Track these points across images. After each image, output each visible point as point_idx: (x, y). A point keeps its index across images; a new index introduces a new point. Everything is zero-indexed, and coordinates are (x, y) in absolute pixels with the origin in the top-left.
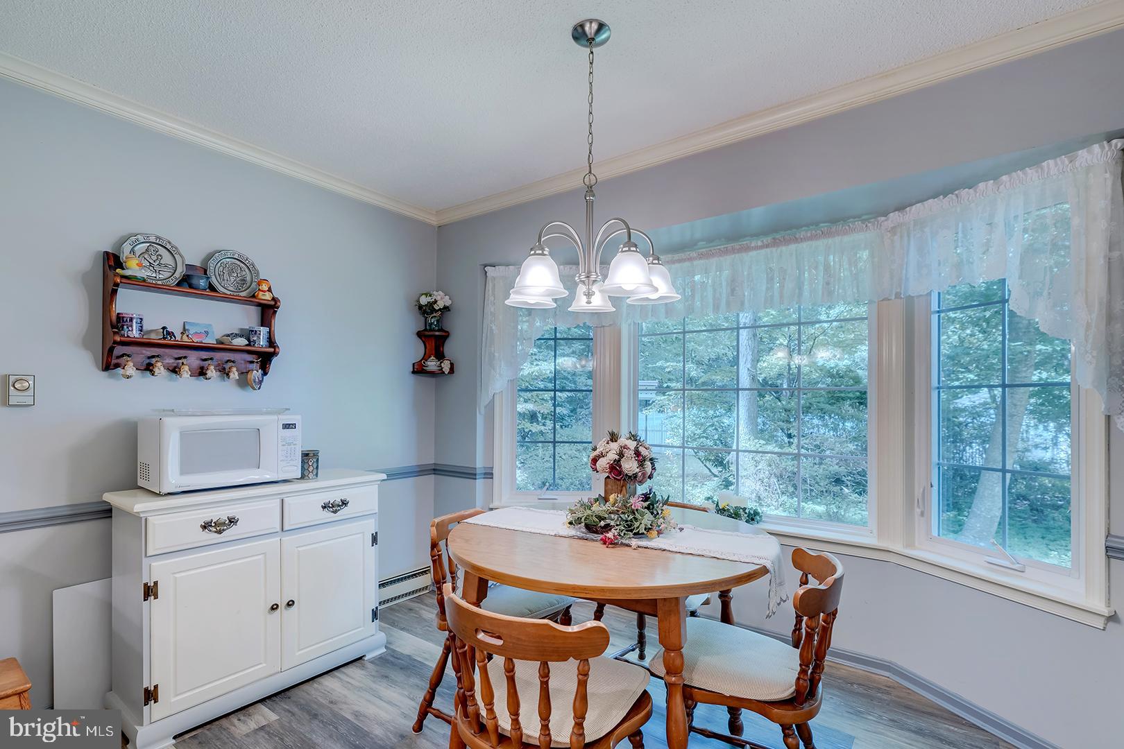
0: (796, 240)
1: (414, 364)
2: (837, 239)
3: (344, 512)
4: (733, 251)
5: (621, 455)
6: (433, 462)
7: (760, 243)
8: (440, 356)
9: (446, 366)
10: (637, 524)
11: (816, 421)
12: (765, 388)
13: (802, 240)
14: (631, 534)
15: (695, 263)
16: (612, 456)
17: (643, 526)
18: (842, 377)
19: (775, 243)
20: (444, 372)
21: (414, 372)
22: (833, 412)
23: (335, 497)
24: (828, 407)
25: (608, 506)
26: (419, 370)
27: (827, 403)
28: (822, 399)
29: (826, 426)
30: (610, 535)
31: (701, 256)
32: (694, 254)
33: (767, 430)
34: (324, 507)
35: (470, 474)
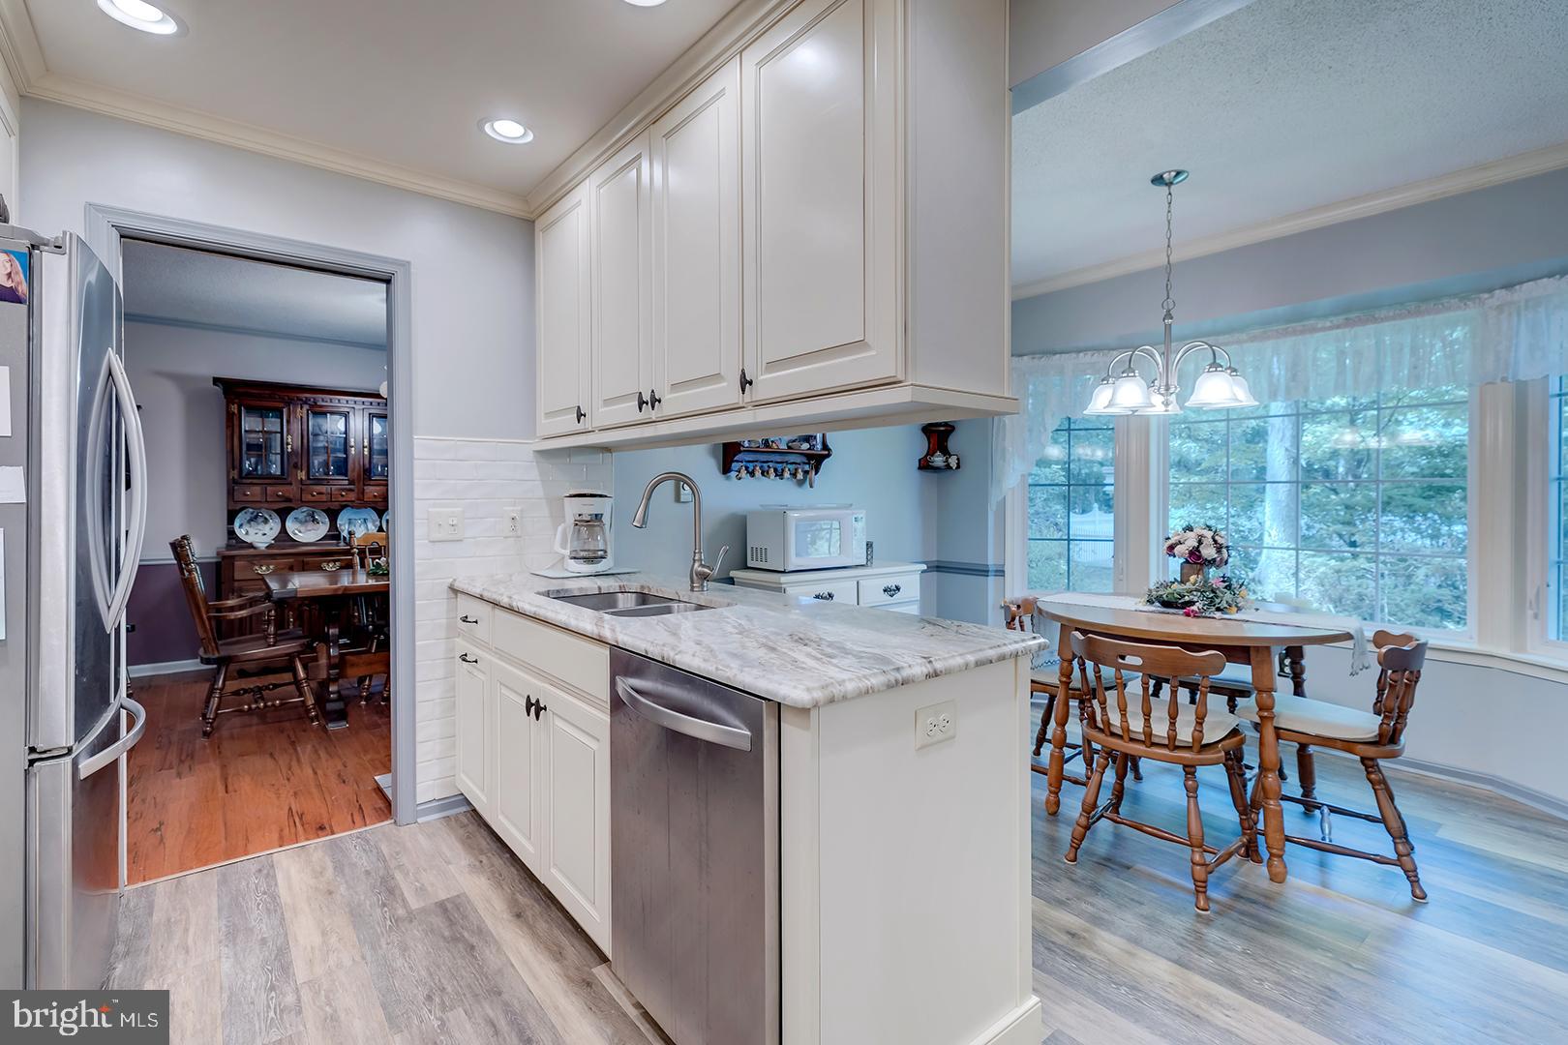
0: (1375, 320)
1: (920, 460)
2: (1427, 318)
3: (898, 596)
4: (1295, 333)
5: (1200, 542)
6: (935, 559)
7: (1328, 324)
8: (946, 452)
9: (953, 461)
10: (1218, 601)
11: (1398, 523)
12: (1310, 474)
13: (1382, 320)
14: (1214, 609)
15: (1245, 345)
16: (1192, 543)
17: (1224, 602)
18: (1446, 456)
19: (1349, 323)
20: (951, 468)
21: (920, 468)
22: (1430, 510)
23: (891, 583)
24: (1419, 502)
25: (1188, 586)
26: (925, 465)
27: (1420, 496)
28: (1411, 491)
29: (1418, 531)
30: (1194, 608)
31: (1253, 339)
32: (1244, 336)
33: (1313, 536)
34: (885, 591)
35: (982, 572)
